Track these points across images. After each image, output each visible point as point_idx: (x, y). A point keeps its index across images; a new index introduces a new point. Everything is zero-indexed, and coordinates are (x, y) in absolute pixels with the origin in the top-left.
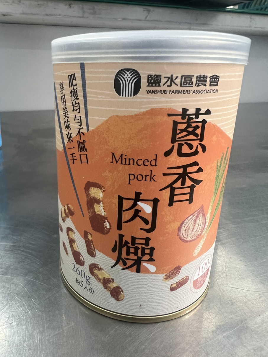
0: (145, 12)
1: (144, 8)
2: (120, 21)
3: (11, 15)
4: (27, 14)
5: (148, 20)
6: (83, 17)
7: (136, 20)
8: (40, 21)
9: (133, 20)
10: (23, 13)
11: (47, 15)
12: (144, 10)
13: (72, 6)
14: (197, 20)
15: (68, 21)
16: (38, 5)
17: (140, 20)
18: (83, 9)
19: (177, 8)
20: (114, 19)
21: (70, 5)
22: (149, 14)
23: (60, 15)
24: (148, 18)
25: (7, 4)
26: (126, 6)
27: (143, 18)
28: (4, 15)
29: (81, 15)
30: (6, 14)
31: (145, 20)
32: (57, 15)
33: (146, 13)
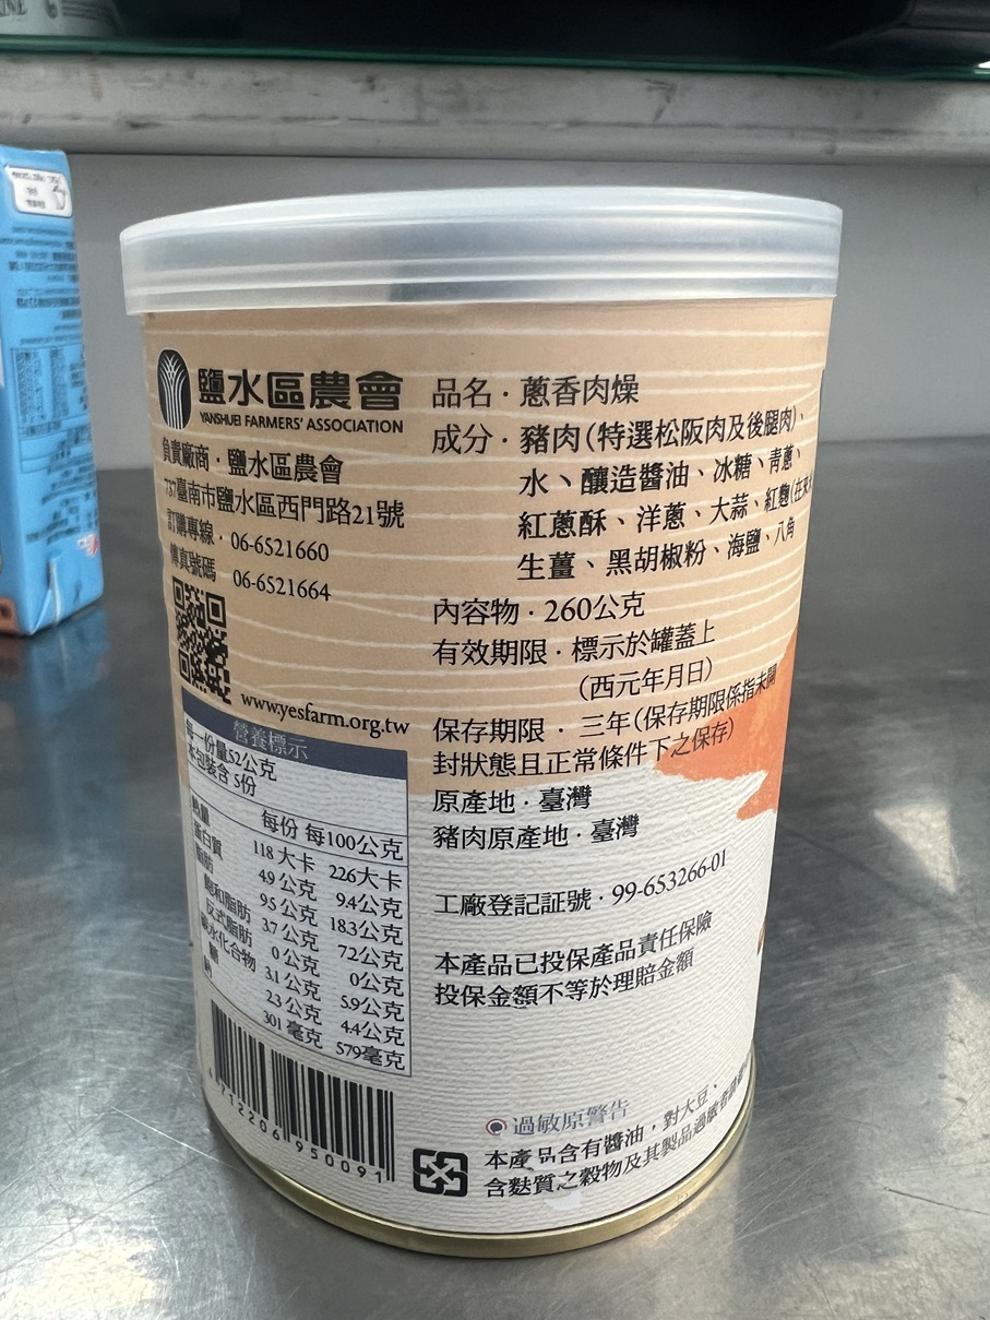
0: (655, 94)
1: (649, 81)
2: (558, 130)
3: (157, 125)
4: (217, 118)
5: (666, 125)
6: (418, 122)
7: (618, 124)
8: (264, 143)
9: (608, 125)
10: (202, 117)
11: (287, 119)
12: (650, 89)
13: (380, 82)
14: (859, 116)
15: (363, 137)
16: (257, 84)
17: (635, 125)
18: (418, 91)
19: (780, 75)
20: (534, 123)
21: (370, 80)
22: (668, 100)
23: (335, 118)
24: (666, 117)
25: (145, 84)
26: (580, 74)
27: (647, 118)
28: (135, 126)
29: (411, 114)
30: (143, 121)
31: (654, 126)
32: (323, 119)
33: (656, 98)
